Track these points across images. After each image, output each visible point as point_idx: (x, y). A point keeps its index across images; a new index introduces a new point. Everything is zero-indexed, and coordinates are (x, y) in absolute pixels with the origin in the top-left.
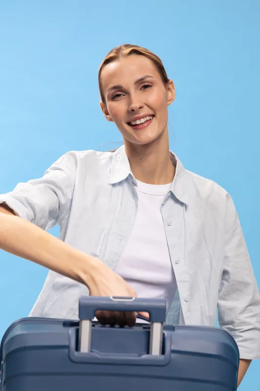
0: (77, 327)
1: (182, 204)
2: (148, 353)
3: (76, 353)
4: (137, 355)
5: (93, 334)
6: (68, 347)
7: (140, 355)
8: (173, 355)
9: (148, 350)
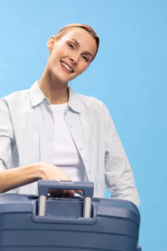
0: (37, 200)
1: (77, 113)
2: (82, 217)
3: (36, 217)
4: (75, 218)
5: (47, 204)
6: (31, 213)
7: (77, 218)
8: (98, 218)
9: (82, 215)
